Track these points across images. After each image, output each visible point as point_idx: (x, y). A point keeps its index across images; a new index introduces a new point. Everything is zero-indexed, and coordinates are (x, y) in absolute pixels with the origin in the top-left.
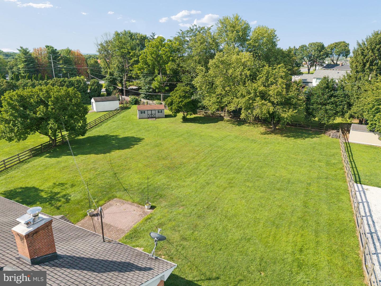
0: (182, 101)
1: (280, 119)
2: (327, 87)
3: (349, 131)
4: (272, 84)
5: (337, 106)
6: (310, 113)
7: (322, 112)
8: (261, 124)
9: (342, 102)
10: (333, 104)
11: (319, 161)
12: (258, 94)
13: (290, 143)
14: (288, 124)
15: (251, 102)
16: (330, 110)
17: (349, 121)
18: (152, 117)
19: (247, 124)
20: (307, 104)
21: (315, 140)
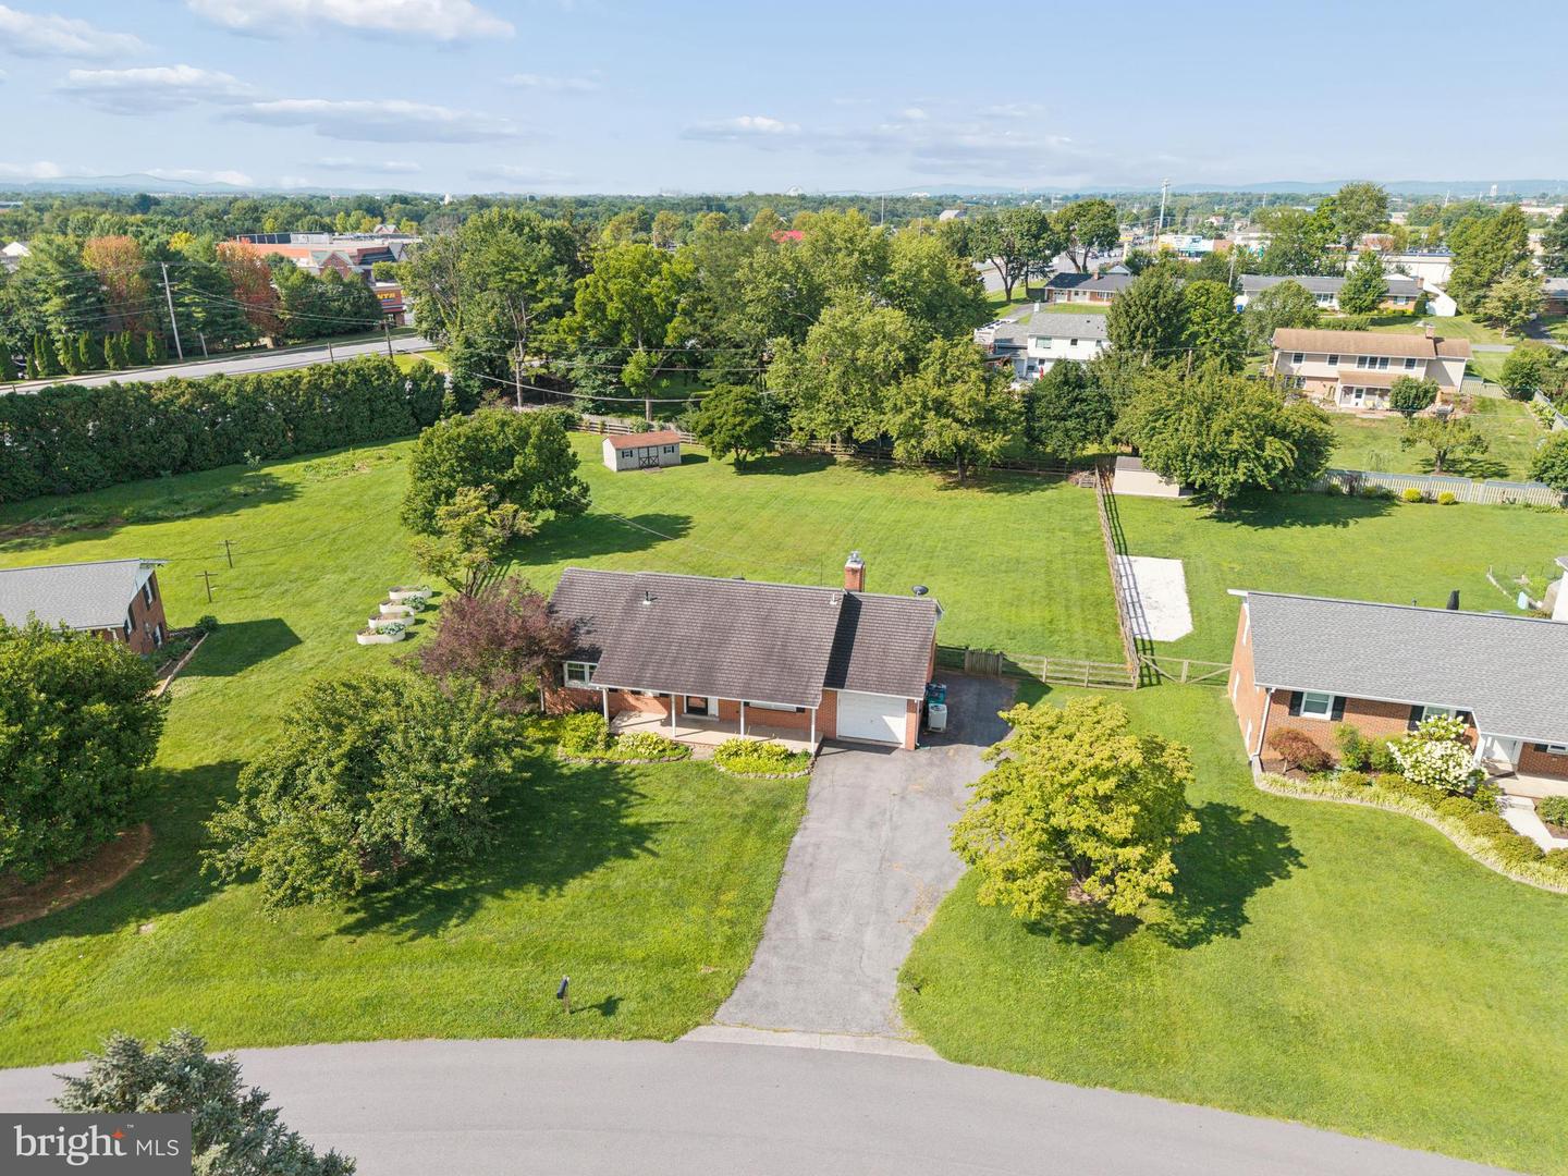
0: (742, 423)
1: (976, 455)
2: (1066, 382)
3: (1112, 471)
4: (955, 380)
5: (1086, 421)
6: (1033, 437)
7: (1059, 434)
8: (930, 468)
9: (1096, 411)
10: (1079, 417)
11: (1061, 530)
12: (930, 404)
13: (1003, 503)
14: (994, 465)
15: (917, 421)
16: (1075, 429)
17: (1112, 448)
18: (648, 465)
19: (898, 470)
20: (1027, 420)
21: (1049, 493)
